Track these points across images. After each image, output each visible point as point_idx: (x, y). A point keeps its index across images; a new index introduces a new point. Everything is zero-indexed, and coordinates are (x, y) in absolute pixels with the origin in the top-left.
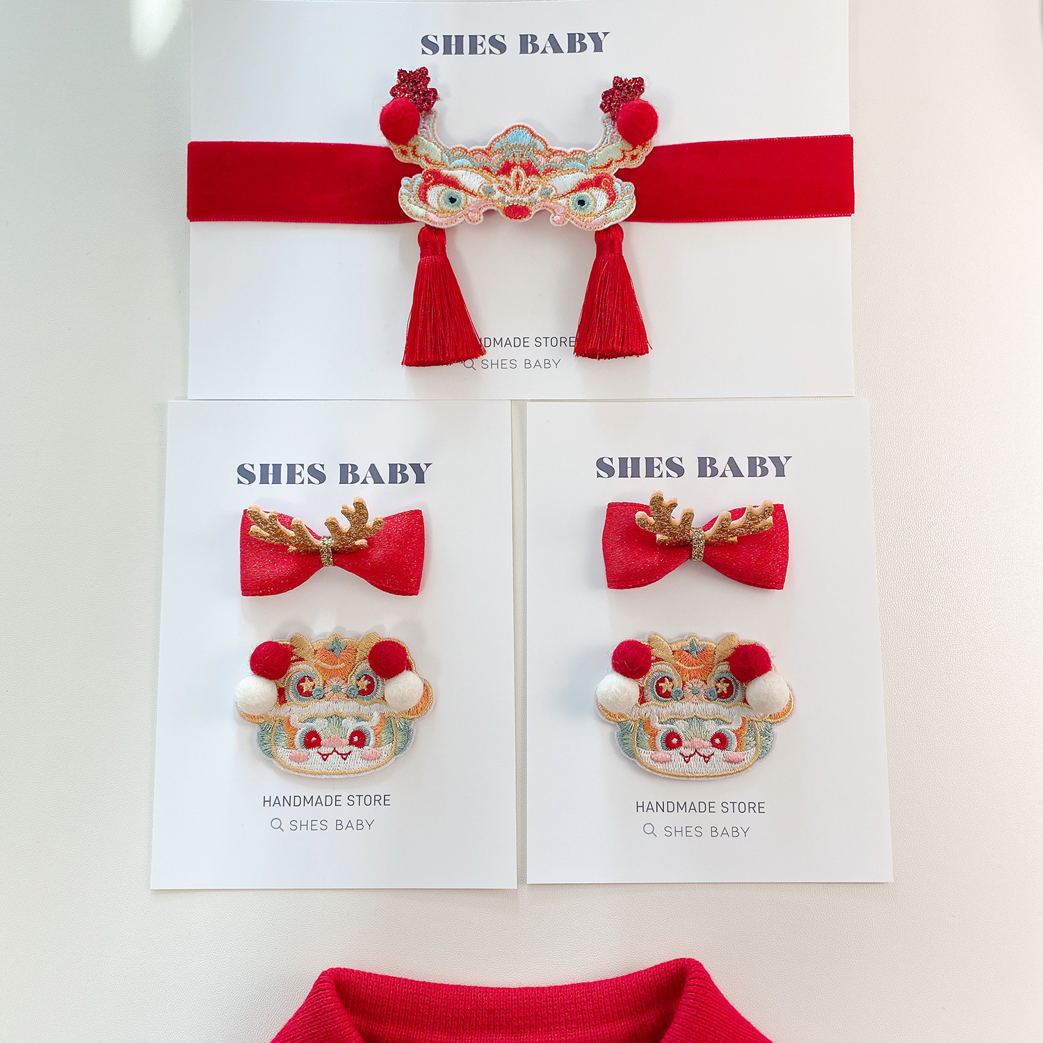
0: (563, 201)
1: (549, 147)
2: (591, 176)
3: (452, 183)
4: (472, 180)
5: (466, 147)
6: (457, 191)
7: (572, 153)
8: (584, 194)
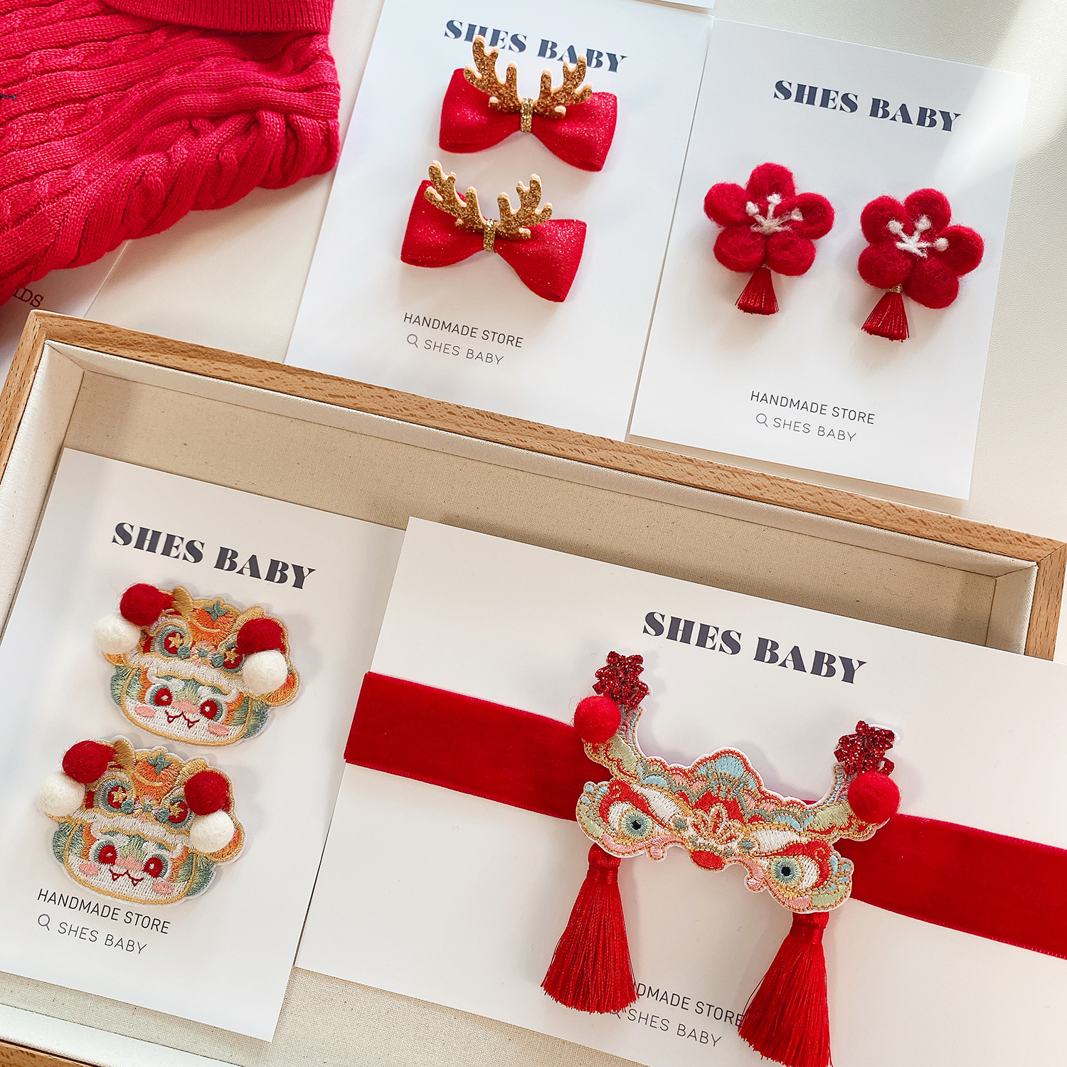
0: (764, 862)
1: (764, 789)
2: (804, 840)
3: (641, 803)
4: (664, 806)
5: (666, 764)
6: (643, 816)
7: (788, 804)
8: (791, 861)
